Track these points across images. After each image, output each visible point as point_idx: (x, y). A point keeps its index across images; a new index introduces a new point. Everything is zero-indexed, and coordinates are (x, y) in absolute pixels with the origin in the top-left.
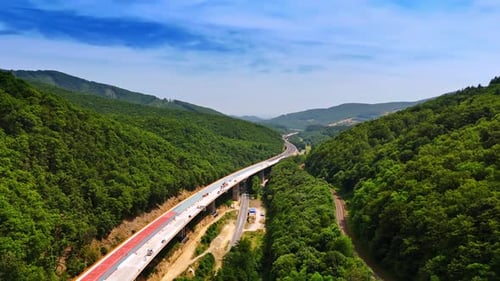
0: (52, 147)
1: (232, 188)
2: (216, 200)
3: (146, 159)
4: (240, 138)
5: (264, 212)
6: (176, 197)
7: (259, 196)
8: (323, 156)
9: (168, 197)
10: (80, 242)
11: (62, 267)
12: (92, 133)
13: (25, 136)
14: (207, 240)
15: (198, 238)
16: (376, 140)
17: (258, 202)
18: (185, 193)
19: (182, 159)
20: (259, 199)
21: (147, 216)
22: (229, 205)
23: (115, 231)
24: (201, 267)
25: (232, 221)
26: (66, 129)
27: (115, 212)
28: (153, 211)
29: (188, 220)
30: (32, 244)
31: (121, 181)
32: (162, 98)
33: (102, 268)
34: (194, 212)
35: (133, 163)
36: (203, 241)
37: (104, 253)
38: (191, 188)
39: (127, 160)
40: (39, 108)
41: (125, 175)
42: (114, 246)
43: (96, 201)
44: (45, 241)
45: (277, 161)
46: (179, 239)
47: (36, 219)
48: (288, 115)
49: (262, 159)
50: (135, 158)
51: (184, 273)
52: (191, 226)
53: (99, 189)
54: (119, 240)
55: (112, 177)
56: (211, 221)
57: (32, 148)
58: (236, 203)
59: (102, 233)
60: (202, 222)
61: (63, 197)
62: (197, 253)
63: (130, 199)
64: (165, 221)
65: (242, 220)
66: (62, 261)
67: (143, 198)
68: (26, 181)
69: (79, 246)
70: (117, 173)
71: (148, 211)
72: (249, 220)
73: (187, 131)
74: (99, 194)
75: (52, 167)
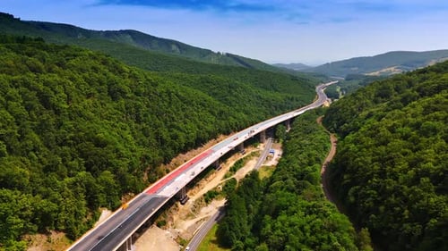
0: (138, 108)
1: (259, 134)
2: (244, 142)
3: (195, 113)
4: (276, 91)
5: (281, 153)
6: (216, 139)
7: (281, 140)
8: (336, 110)
9: (210, 139)
10: (155, 165)
11: (145, 178)
12: (160, 96)
13: (123, 101)
14: (234, 170)
15: (228, 168)
16: (380, 99)
17: (280, 145)
18: (222, 137)
19: (221, 112)
20: (280, 143)
21: (194, 151)
22: (256, 146)
23: (174, 160)
24: (226, 186)
25: (255, 158)
26: (145, 94)
27: (174, 149)
28: (199, 149)
29: (220, 156)
30: (131, 164)
31: (179, 129)
32: (216, 52)
33: (166, 179)
34: (225, 150)
35: (186, 116)
36: (231, 170)
37: (168, 172)
38: (227, 133)
39: (182, 114)
40: (129, 81)
41: (181, 125)
42: (173, 169)
43: (163, 142)
44: (138, 163)
45: (303, 112)
46: (213, 167)
47: (132, 151)
48: (333, 63)
49: (292, 110)
50: (188, 112)
51: (215, 188)
52: (224, 158)
53: (165, 134)
54: (177, 165)
55: (173, 126)
56: (240, 156)
57: (127, 109)
58: (262, 145)
59: (167, 161)
60: (233, 157)
61: (144, 138)
62: (226, 177)
63: (183, 141)
64: (206, 155)
65: (263, 158)
66: (146, 174)
67: (191, 141)
68: (125, 130)
69: (154, 167)
70: (175, 123)
71: (196, 149)
72: (269, 158)
73: (230, 87)
74: (165, 137)
75: (138, 121)
